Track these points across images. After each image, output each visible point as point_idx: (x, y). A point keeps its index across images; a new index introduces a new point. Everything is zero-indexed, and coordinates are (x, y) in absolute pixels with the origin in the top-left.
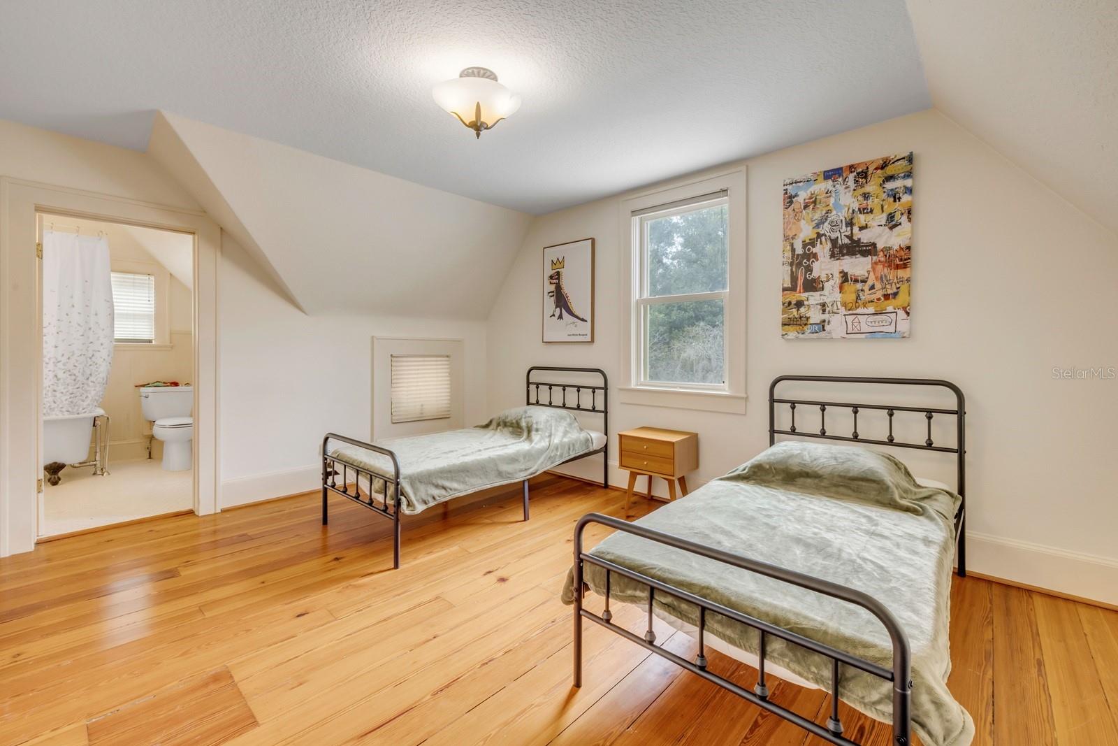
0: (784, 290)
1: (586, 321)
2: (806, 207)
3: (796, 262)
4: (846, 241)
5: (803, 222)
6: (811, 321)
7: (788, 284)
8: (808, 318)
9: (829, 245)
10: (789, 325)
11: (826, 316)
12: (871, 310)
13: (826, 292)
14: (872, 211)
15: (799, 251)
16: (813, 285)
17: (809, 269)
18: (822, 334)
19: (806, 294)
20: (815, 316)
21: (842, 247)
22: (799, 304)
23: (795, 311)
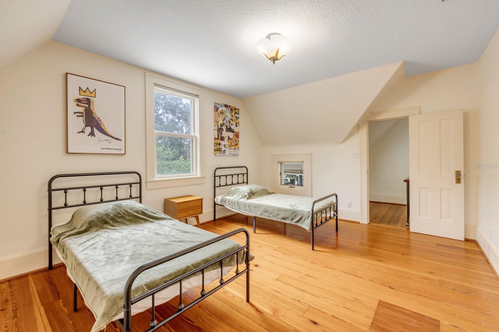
0: (215, 139)
1: (121, 140)
2: (221, 113)
3: (219, 130)
4: (229, 127)
5: (220, 118)
6: (222, 150)
7: (217, 137)
8: (221, 149)
9: (226, 127)
10: (217, 151)
11: (225, 149)
12: (233, 148)
13: (225, 141)
14: (233, 121)
15: (219, 127)
16: (222, 139)
17: (222, 133)
18: (224, 154)
19: (221, 141)
20: (223, 149)
21: (228, 128)
22: (220, 144)
23: (218, 146)
